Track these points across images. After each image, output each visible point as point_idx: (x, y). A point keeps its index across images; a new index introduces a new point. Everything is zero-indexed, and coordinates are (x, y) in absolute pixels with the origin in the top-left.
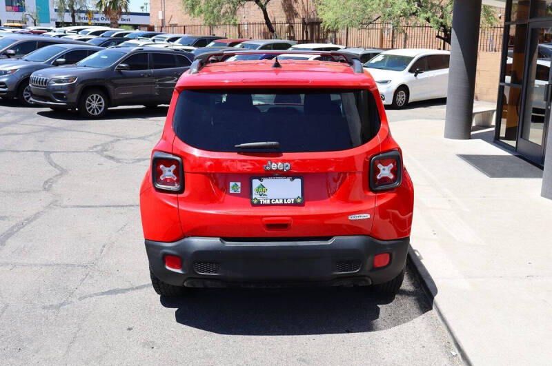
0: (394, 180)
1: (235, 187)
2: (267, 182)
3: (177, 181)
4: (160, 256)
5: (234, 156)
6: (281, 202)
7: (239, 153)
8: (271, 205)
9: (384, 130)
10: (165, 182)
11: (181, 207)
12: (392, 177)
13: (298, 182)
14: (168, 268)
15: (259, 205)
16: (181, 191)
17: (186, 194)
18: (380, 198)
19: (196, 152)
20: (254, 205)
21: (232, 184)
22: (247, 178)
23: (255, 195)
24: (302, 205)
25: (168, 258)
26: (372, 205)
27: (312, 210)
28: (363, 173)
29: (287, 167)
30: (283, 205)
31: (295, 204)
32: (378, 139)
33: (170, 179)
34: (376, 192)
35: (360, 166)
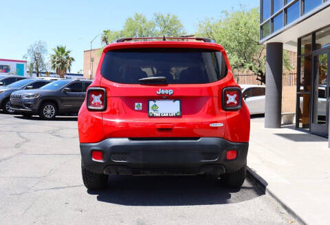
0: (238, 104)
1: (138, 106)
2: (158, 103)
3: (102, 104)
4: (89, 152)
5: (139, 86)
6: (167, 115)
7: (142, 84)
8: (161, 117)
9: (230, 74)
10: (94, 105)
11: (104, 119)
12: (236, 102)
13: (178, 103)
14: (94, 160)
15: (153, 117)
16: (105, 109)
17: (107, 111)
18: (229, 114)
19: (115, 84)
20: (150, 117)
21: (136, 104)
22: (145, 100)
23: (151, 111)
24: (180, 117)
25: (94, 153)
26: (224, 118)
27: (187, 120)
28: (219, 97)
29: (170, 92)
30: (169, 117)
31: (176, 117)
32: (227, 79)
33: (98, 103)
34: (226, 110)
35: (216, 93)
